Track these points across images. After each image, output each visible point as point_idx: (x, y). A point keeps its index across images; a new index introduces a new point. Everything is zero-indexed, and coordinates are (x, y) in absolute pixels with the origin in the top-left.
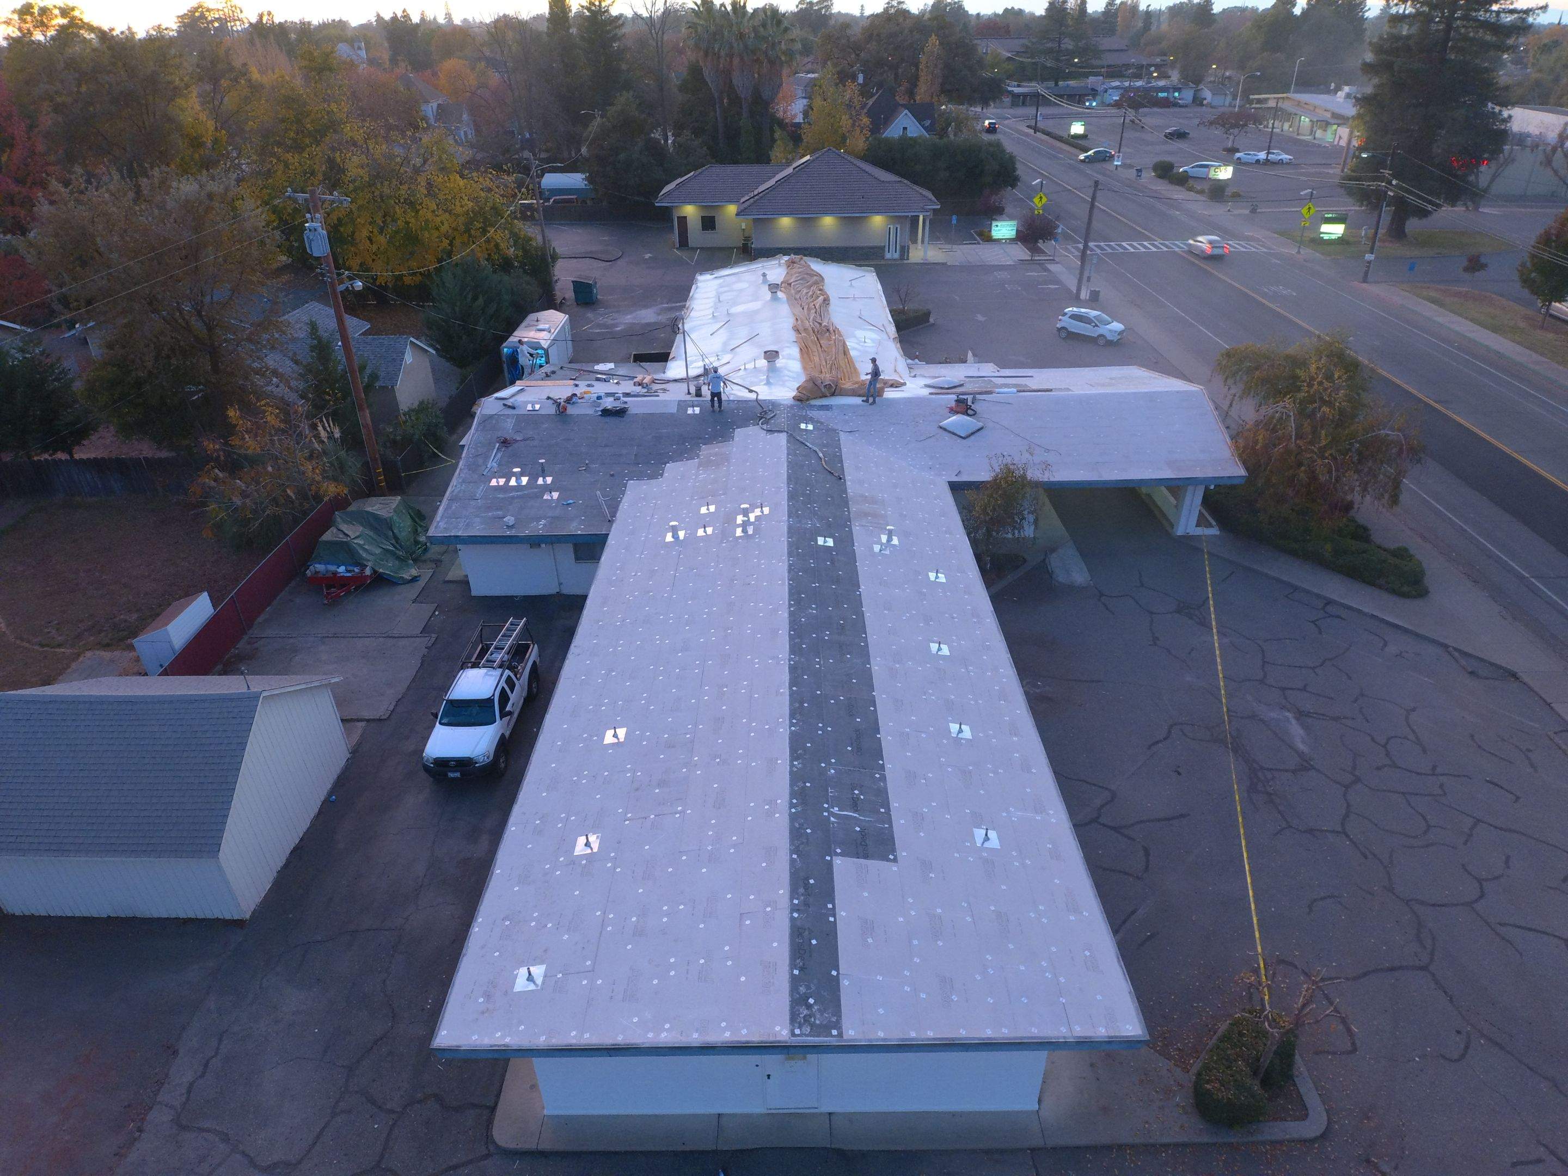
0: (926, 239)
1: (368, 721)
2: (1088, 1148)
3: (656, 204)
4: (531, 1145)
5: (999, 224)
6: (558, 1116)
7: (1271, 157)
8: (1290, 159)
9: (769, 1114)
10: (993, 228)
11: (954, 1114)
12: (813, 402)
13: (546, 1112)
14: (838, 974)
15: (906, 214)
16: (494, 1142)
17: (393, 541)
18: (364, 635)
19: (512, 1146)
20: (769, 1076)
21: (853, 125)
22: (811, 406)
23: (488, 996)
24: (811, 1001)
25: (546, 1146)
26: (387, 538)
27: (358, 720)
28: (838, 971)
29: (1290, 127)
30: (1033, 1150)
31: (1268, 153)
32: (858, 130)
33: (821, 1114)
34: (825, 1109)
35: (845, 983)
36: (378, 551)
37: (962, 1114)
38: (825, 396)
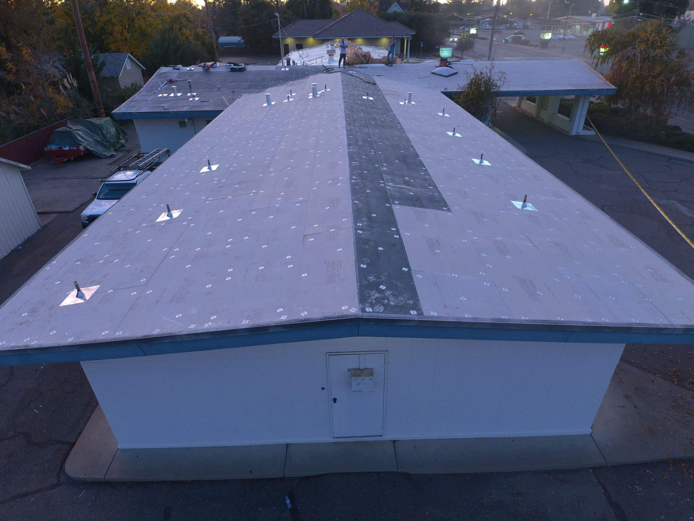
0: (408, 56)
1: (60, 213)
2: (645, 465)
3: (273, 37)
4: (99, 476)
5: (444, 49)
6: (131, 450)
7: (565, 37)
8: (574, 38)
9: (336, 443)
10: (441, 51)
11: (513, 440)
12: (355, 66)
13: (120, 446)
14: (410, 270)
15: (399, 37)
16: (65, 473)
17: (102, 137)
18: (72, 178)
19: (81, 476)
20: (335, 400)
21: (370, 6)
22: (355, 67)
23: (33, 312)
24: (383, 287)
25: (114, 476)
26: (98, 134)
27: (53, 213)
28: (408, 266)
29: (570, 31)
30: (594, 469)
31: (564, 36)
32: (373, 8)
33: (385, 442)
34: (389, 437)
35: (417, 277)
36: (90, 140)
37: (520, 439)
38: (363, 63)
